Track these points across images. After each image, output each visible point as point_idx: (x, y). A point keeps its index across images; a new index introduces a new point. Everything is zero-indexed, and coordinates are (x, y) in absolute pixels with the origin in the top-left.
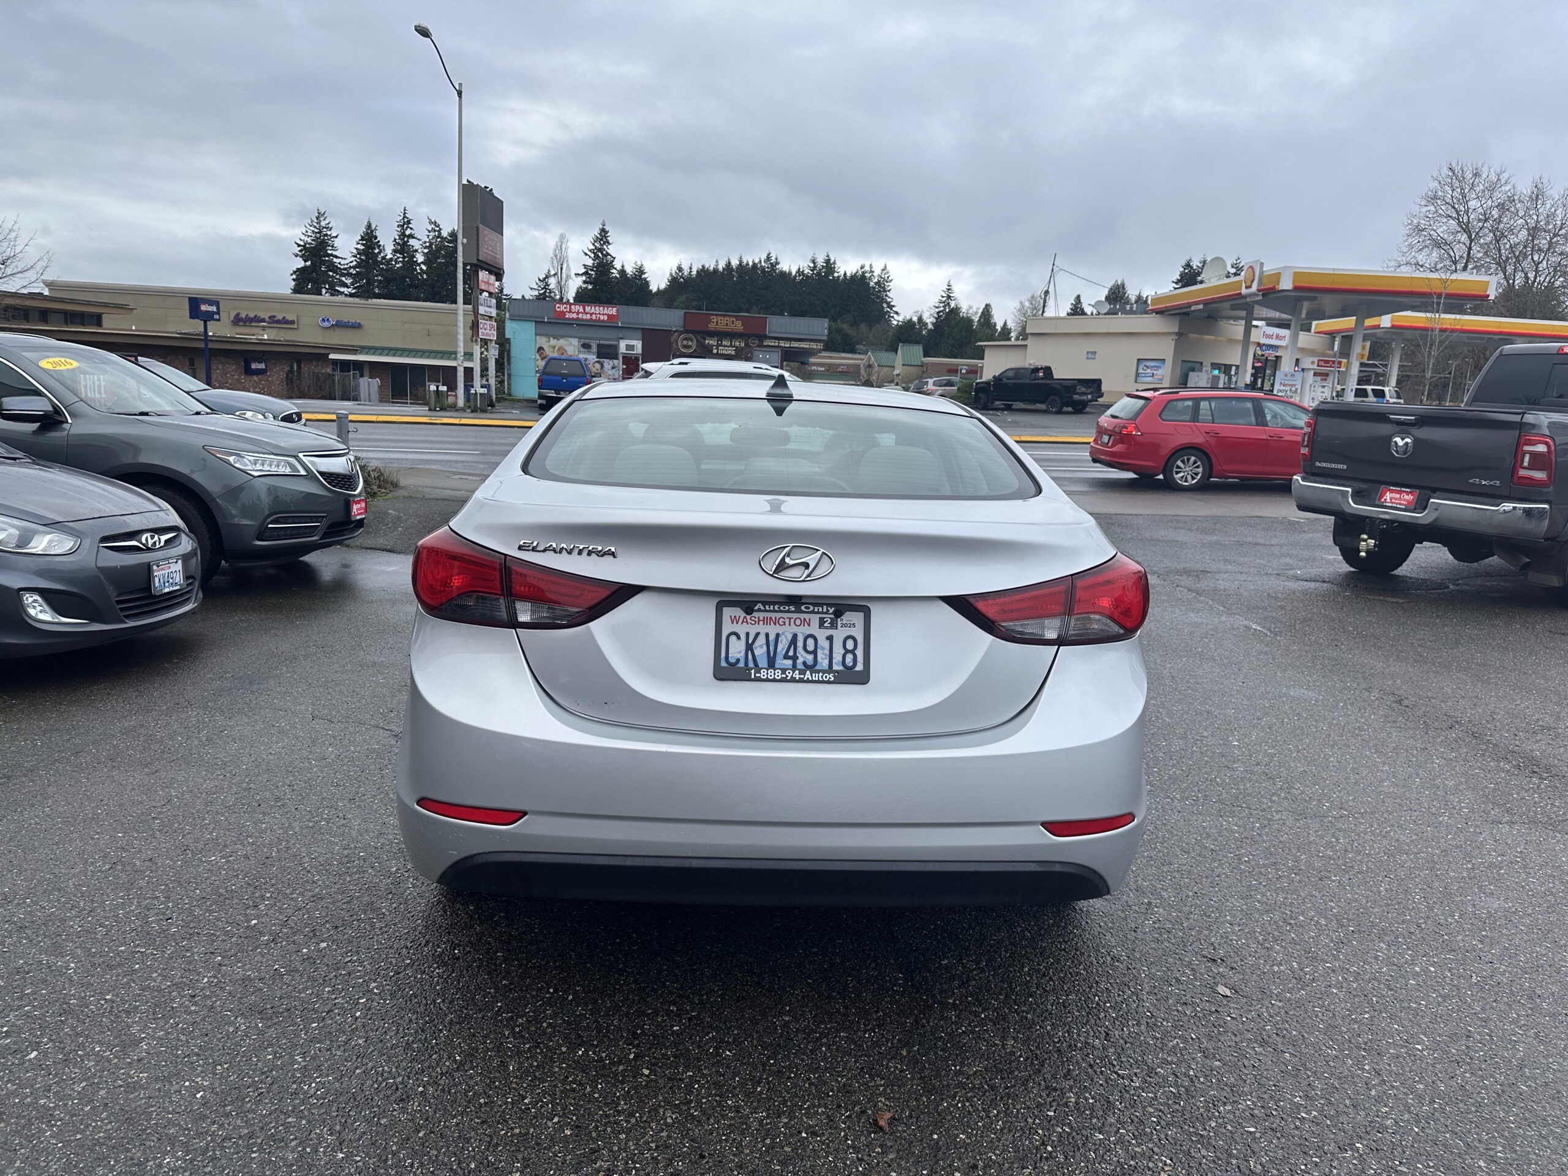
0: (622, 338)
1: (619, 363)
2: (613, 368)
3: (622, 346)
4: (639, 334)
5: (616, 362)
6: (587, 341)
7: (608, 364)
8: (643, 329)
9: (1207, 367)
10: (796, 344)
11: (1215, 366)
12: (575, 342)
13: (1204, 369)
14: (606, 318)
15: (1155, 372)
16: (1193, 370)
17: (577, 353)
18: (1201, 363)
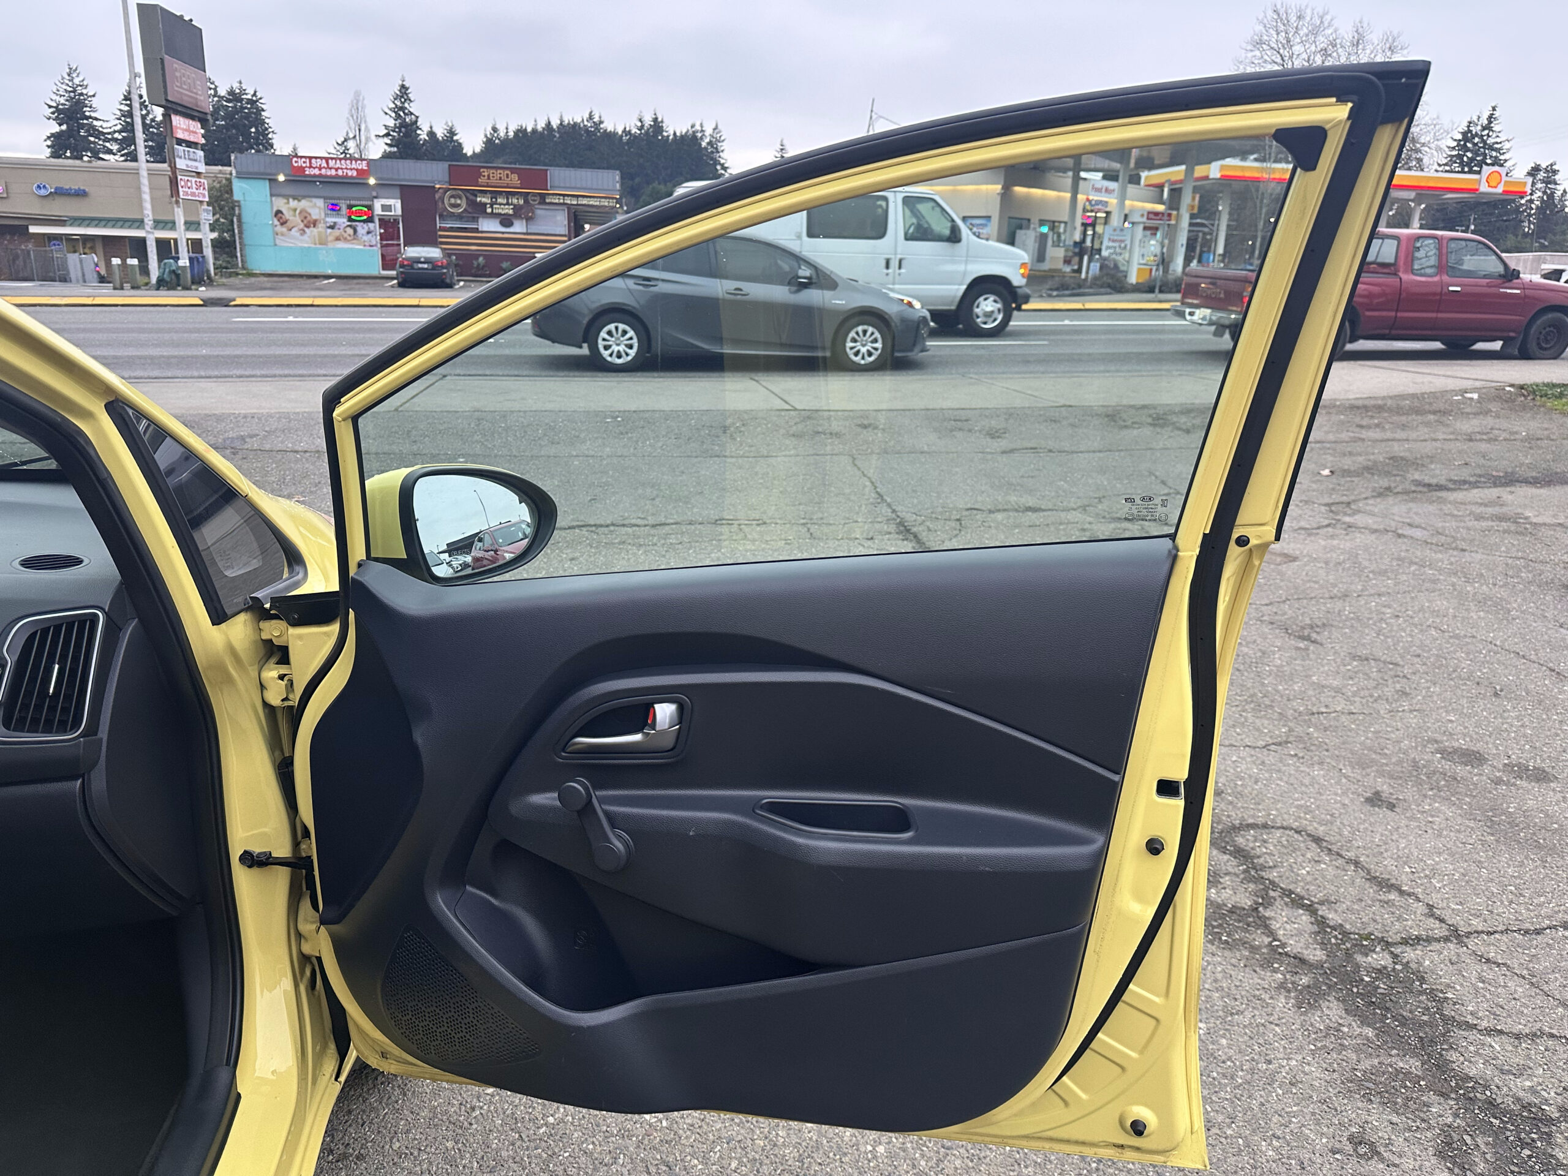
0: (376, 197)
1: (375, 226)
2: (368, 233)
3: (378, 205)
4: (397, 192)
5: (371, 225)
6: (335, 202)
8: (401, 186)
9: (1035, 224)
10: (585, 201)
11: (1043, 222)
12: (320, 203)
13: (1032, 226)
14: (355, 173)
15: (981, 231)
16: (1020, 227)
18: (1029, 220)
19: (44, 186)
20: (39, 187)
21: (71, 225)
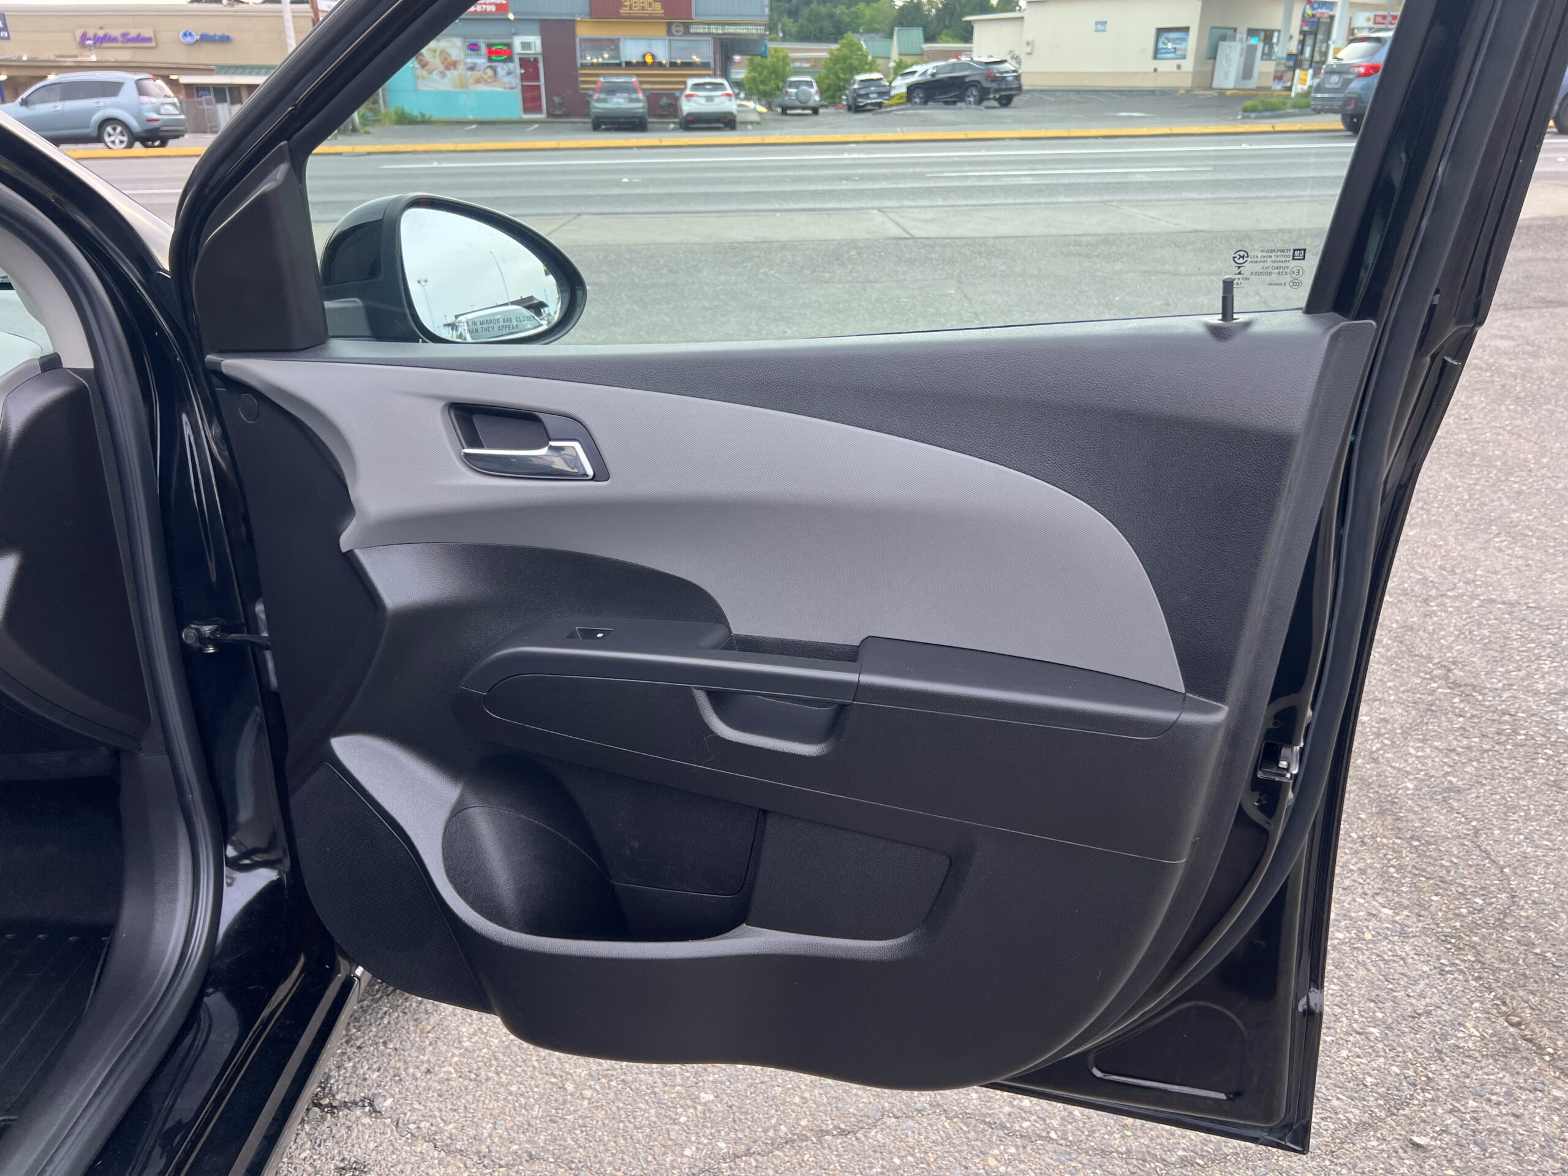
0: (515, 34)
1: (515, 66)
2: (509, 73)
3: (517, 42)
4: (536, 27)
5: (511, 65)
6: (474, 41)
7: (502, 69)
8: (540, 20)
9: (1242, 34)
10: (730, 30)
11: (1252, 32)
12: (458, 42)
13: (1238, 36)
14: (493, 8)
15: (1178, 46)
16: (1224, 38)
17: (463, 57)
18: (1235, 30)
19: (190, 34)
20: (185, 35)
21: (218, 74)
